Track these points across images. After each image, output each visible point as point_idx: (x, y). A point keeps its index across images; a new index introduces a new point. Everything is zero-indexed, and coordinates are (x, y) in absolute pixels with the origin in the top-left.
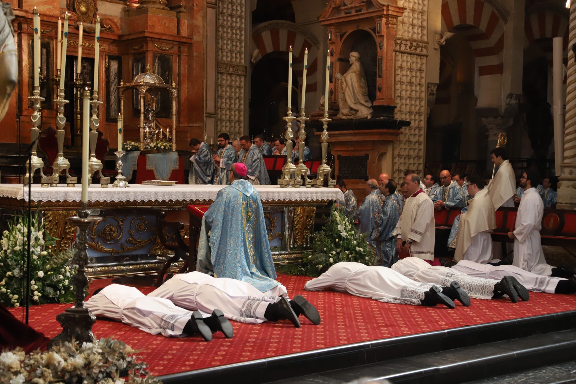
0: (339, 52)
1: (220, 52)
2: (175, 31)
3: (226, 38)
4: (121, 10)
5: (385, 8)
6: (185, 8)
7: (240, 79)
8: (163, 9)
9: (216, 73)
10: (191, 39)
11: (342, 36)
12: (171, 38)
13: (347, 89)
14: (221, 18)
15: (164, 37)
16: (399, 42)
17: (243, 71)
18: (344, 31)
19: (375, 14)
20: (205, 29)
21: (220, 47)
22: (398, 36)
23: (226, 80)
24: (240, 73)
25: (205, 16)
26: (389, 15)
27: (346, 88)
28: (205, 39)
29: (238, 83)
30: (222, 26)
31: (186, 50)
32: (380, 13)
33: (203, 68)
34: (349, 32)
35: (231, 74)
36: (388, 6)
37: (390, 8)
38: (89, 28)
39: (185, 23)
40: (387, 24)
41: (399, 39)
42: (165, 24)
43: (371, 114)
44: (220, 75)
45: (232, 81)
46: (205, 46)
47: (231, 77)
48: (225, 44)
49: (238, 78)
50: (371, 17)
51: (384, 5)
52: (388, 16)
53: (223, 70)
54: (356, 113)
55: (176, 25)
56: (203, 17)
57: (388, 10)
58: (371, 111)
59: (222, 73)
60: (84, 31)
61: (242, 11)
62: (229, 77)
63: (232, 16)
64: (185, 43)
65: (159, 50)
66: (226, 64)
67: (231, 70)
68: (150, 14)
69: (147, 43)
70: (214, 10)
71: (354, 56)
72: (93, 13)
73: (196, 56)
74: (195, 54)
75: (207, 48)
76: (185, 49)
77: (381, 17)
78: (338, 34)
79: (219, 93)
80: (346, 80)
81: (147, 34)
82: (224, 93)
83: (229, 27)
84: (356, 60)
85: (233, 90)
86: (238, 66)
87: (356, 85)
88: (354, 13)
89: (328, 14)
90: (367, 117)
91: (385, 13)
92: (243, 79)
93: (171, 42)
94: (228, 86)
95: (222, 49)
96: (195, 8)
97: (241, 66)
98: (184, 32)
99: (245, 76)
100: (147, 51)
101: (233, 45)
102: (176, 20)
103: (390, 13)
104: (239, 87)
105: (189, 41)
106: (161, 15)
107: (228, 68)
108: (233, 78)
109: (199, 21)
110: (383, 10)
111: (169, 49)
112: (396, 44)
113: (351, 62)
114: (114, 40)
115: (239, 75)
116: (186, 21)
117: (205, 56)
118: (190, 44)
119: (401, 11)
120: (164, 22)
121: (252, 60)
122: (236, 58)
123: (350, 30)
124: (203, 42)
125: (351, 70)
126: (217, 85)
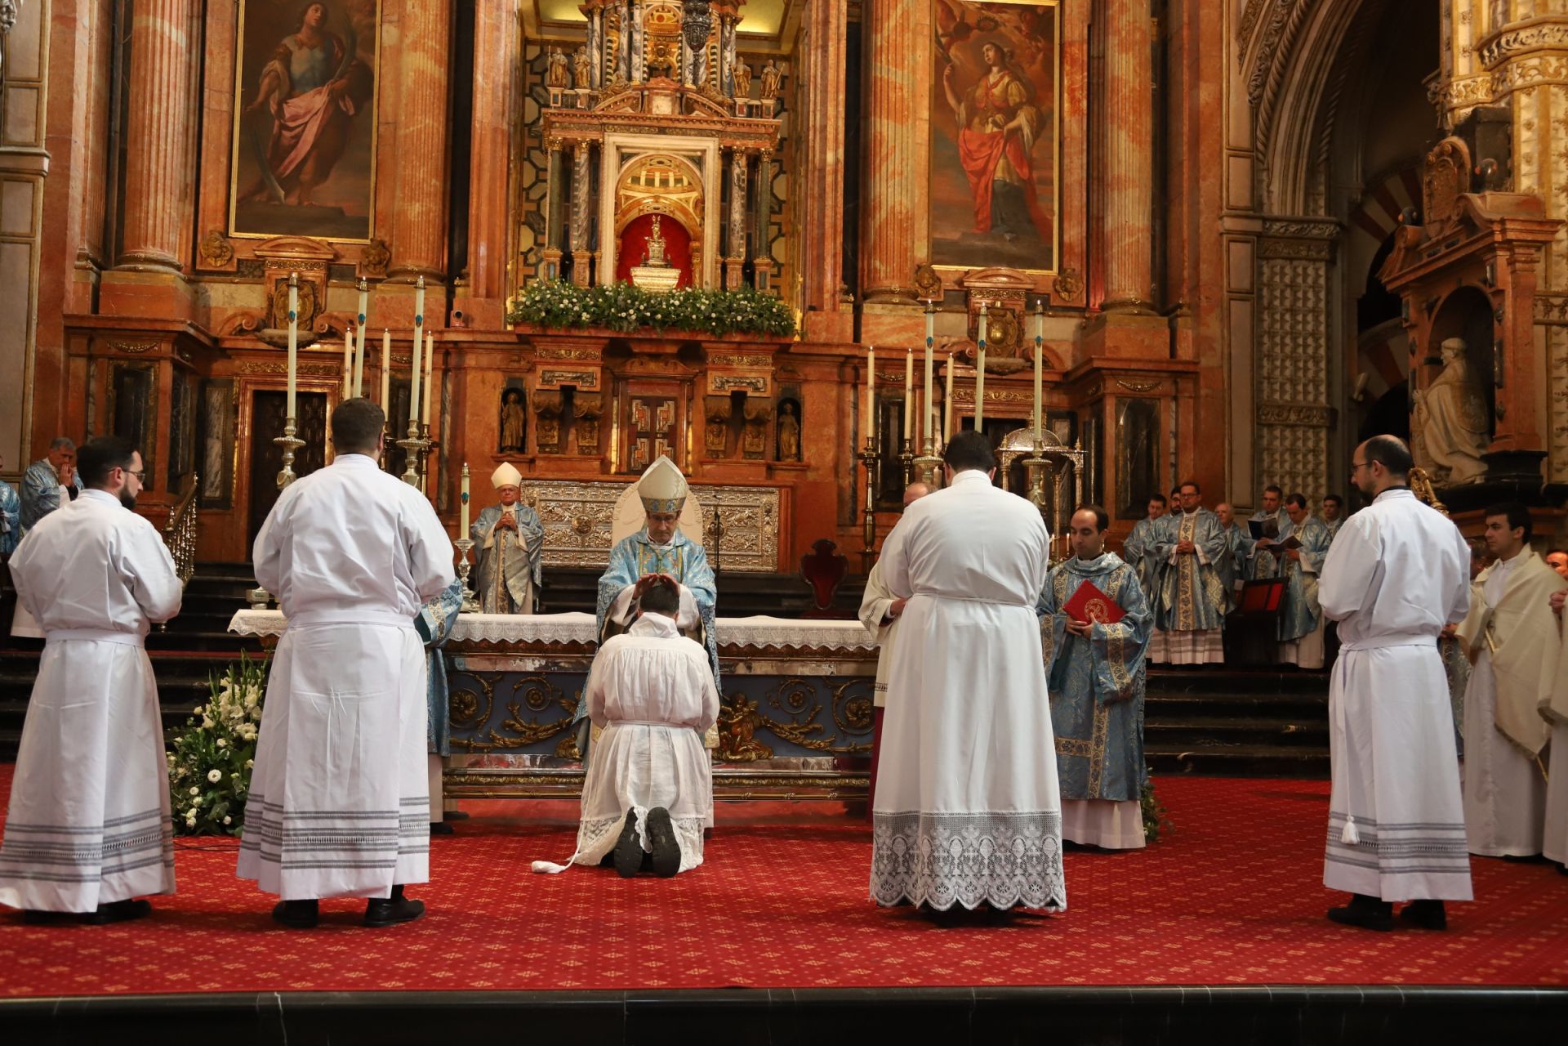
0: (1426, 345)
1: (1265, 384)
2: (1166, 353)
3: (1280, 356)
4: (1073, 328)
5: (1496, 227)
6: (1189, 308)
7: (1317, 435)
8: (1139, 314)
9: (1253, 426)
10: (1196, 364)
11: (1430, 309)
12: (1151, 366)
13: (1431, 422)
14: (1266, 317)
15: (1134, 366)
16: (1558, 301)
17: (1322, 418)
18: (1435, 297)
19: (1480, 245)
20: (1226, 342)
21: (1265, 374)
22: (1554, 289)
23: (1280, 440)
24: (1315, 421)
25: (1226, 318)
26: (1511, 241)
27: (1427, 421)
28: (1226, 361)
29: (1310, 444)
30: (1269, 333)
31: (1190, 386)
32: (1488, 241)
33: (1224, 416)
34: (1444, 296)
35: (1293, 427)
36: (1502, 222)
37: (1509, 226)
38: (999, 366)
39: (1187, 335)
40: (1511, 262)
41: (1557, 295)
42: (1143, 341)
43: (1484, 473)
44: (1265, 431)
45: (1296, 439)
46: (1226, 376)
47: (1294, 433)
48: (1276, 367)
49: (1310, 434)
50: (1473, 253)
51: (1492, 222)
52: (1508, 244)
53: (1272, 419)
54: (1448, 475)
55: (1168, 340)
56: (1222, 320)
57: (1503, 231)
58: (1485, 467)
59: (1271, 426)
60: (988, 370)
61: (1318, 300)
62: (1288, 433)
63: (1293, 311)
64: (1187, 373)
65: (1127, 391)
66: (1279, 407)
67: (1293, 417)
68: (1110, 327)
69: (1104, 380)
70: (1248, 305)
71: (1452, 344)
72: (1015, 339)
73: (1207, 396)
74: (1203, 392)
75: (1230, 377)
76: (1187, 385)
77: (1491, 248)
78: (1424, 305)
79: (1266, 464)
80: (1426, 403)
81: (1096, 364)
82: (1277, 465)
83: (1287, 333)
84: (1456, 355)
85: (1300, 457)
86: (1310, 409)
87: (1452, 412)
88: (1443, 251)
89: (1398, 266)
90: (1473, 482)
91: (1498, 237)
92: (1323, 434)
93: (1153, 374)
94: (1287, 450)
95: (1269, 378)
96: (1204, 303)
97: (1316, 408)
98: (1185, 351)
99: (1331, 429)
100: (1104, 395)
101: (1297, 369)
102: (1167, 331)
103: (1511, 235)
104: (1315, 451)
105: (1191, 368)
106: (1134, 326)
107: (1285, 415)
108: (1300, 434)
109: (1213, 327)
110: (1492, 233)
111: (1151, 388)
112: (1549, 307)
113: (1445, 362)
114: (1056, 383)
115: (1313, 427)
116: (1190, 332)
117: (1226, 395)
118: (1196, 373)
119: (1547, 228)
120: (1139, 338)
121: (1355, 396)
122: (1306, 393)
123: (1444, 292)
124: (1222, 367)
125: (1441, 379)
126: (1257, 451)
